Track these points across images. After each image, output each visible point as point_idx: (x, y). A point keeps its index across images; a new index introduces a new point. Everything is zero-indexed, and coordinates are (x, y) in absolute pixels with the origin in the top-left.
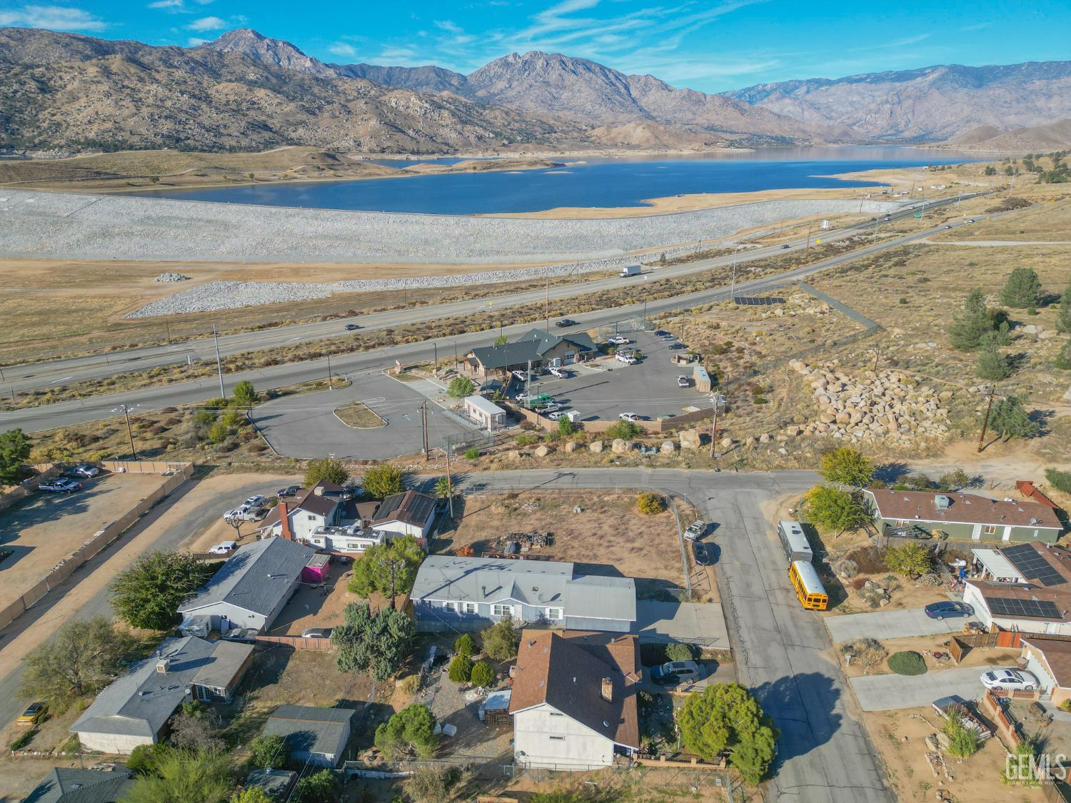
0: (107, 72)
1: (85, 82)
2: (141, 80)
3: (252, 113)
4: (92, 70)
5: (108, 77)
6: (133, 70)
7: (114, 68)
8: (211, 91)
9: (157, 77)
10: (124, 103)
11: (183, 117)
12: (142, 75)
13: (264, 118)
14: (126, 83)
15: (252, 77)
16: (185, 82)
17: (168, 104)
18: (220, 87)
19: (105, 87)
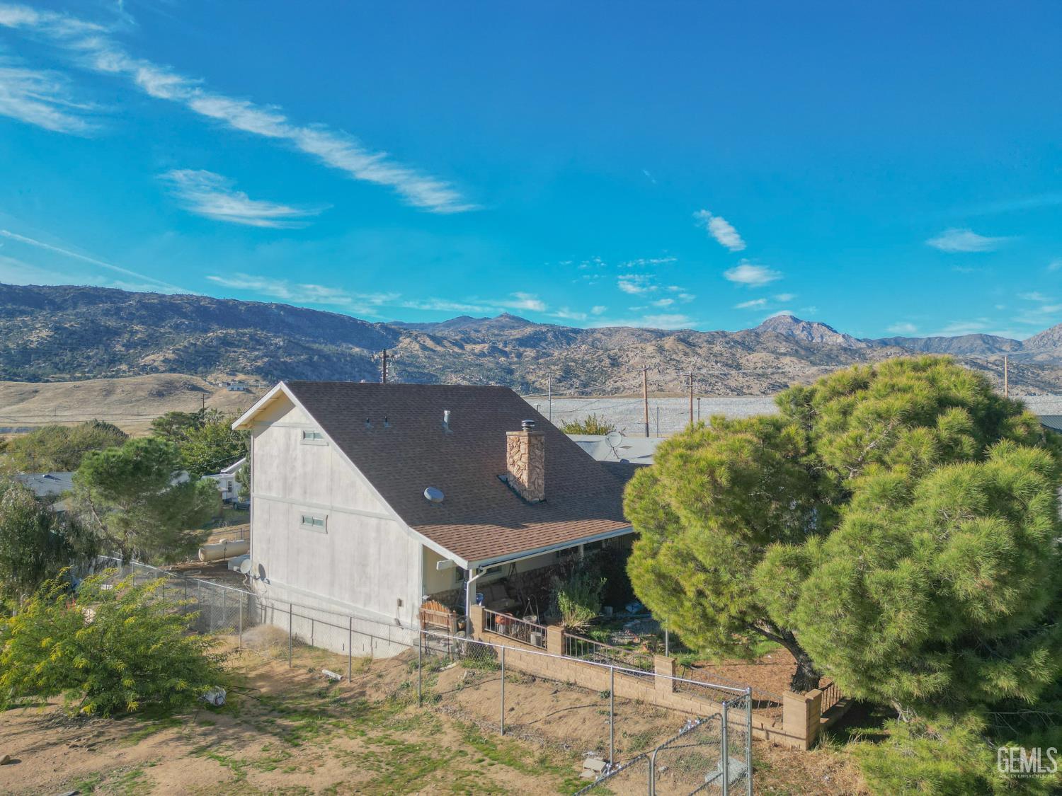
0: (661, 350)
1: (643, 357)
2: (686, 354)
3: (776, 376)
4: (650, 349)
5: (661, 353)
6: (680, 347)
7: (667, 347)
8: (743, 361)
9: (699, 351)
10: (668, 371)
11: (713, 380)
12: (688, 350)
13: (786, 380)
14: (674, 357)
15: (783, 350)
16: (722, 355)
17: (704, 371)
18: (750, 357)
19: (657, 360)
